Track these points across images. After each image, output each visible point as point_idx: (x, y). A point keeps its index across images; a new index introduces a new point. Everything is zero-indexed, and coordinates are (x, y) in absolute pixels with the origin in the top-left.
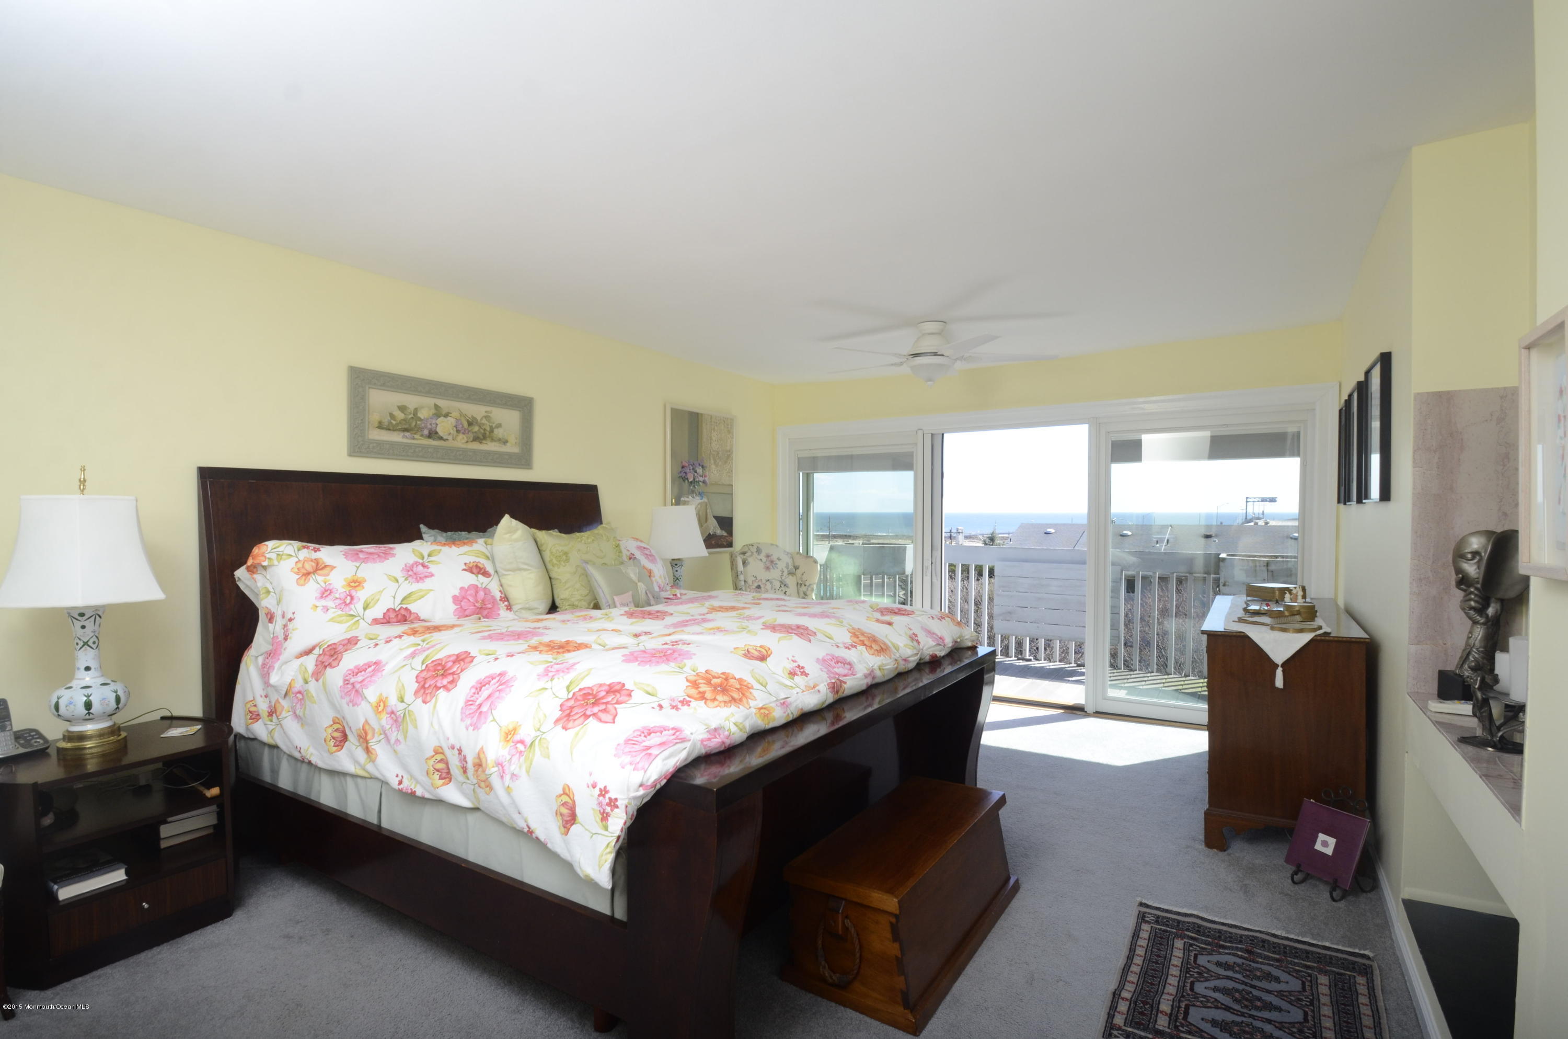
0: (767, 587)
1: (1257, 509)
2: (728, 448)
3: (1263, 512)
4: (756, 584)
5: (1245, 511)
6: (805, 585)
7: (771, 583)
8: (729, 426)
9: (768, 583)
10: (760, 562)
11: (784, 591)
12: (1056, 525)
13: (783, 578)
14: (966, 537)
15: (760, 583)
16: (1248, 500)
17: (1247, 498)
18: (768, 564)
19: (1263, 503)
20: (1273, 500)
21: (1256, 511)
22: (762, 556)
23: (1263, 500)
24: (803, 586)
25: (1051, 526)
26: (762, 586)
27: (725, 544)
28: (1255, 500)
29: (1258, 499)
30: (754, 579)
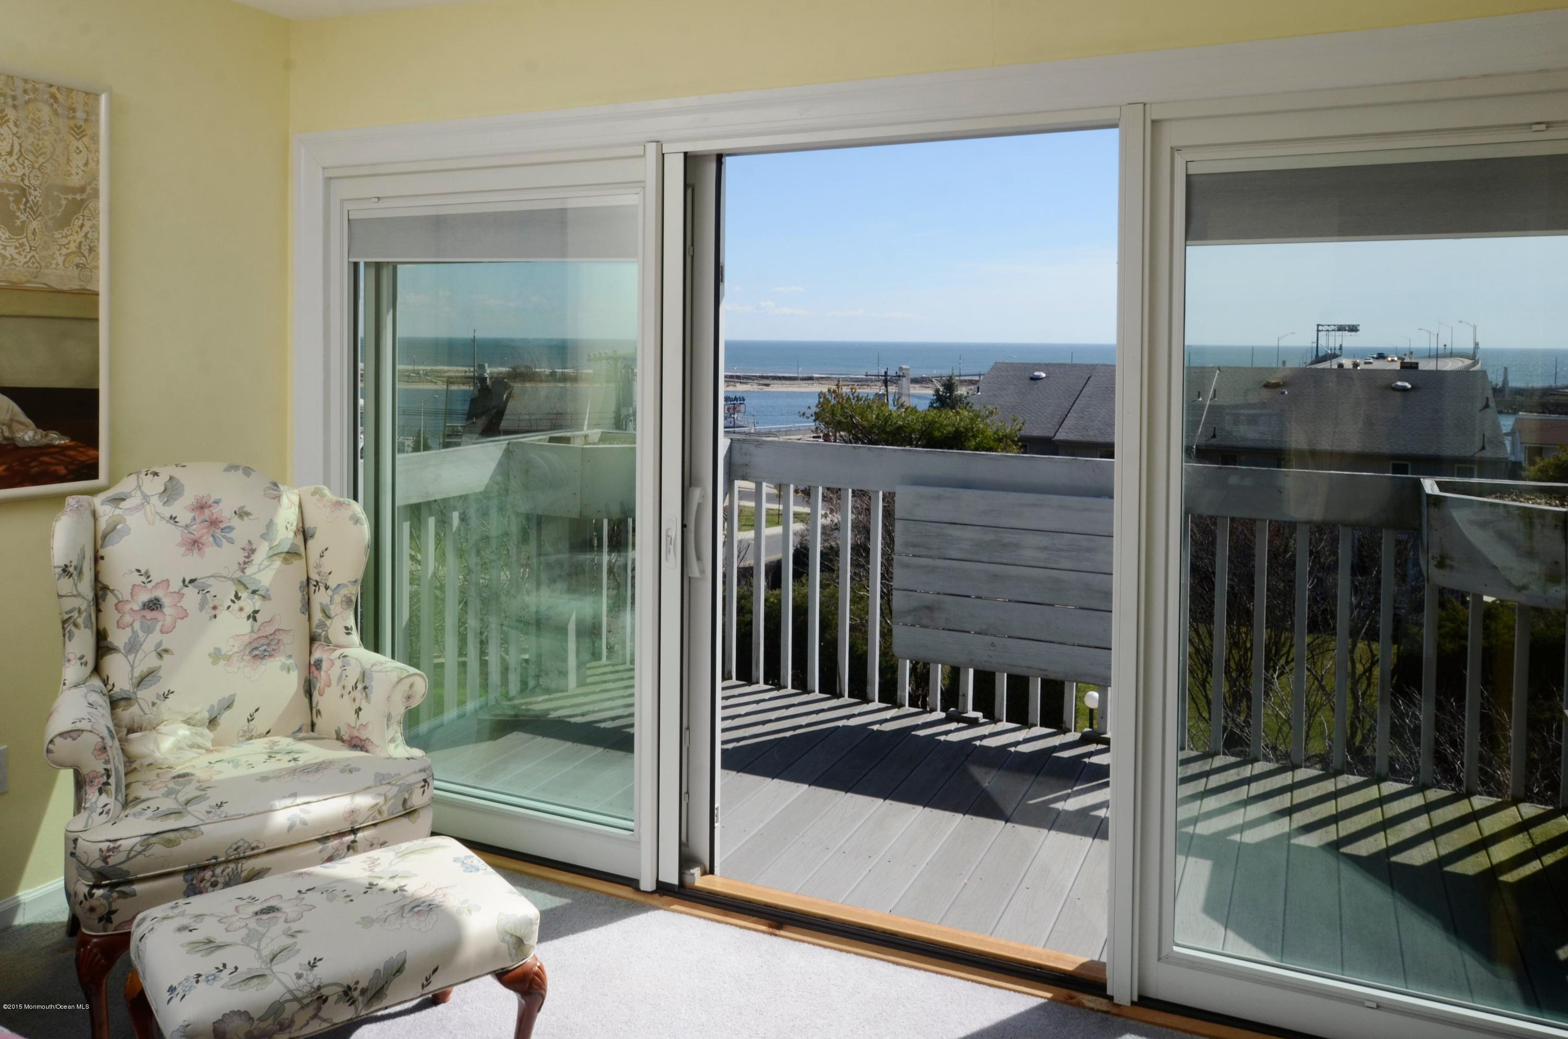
0: (184, 603)
1: (1331, 341)
2: (75, 180)
3: (1341, 346)
4: (145, 597)
5: (1315, 345)
6: (327, 588)
7: (202, 590)
8: (80, 114)
9: (191, 591)
10: (170, 526)
11: (249, 610)
12: (1047, 365)
13: (249, 571)
14: (915, 381)
15: (159, 593)
16: (1320, 328)
17: (1318, 325)
18: (198, 530)
19: (1340, 332)
20: (1353, 329)
21: (1332, 345)
22: (181, 508)
23: (1341, 328)
24: (322, 589)
25: (1039, 367)
26: (166, 601)
27: (62, 470)
28: (1330, 329)
29: (1333, 327)
30: (139, 580)
